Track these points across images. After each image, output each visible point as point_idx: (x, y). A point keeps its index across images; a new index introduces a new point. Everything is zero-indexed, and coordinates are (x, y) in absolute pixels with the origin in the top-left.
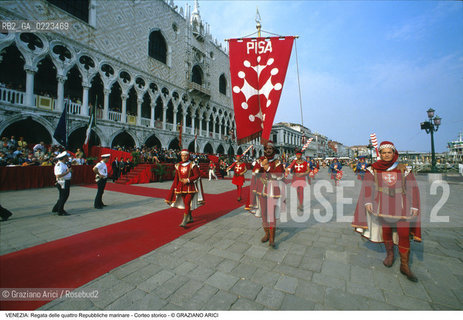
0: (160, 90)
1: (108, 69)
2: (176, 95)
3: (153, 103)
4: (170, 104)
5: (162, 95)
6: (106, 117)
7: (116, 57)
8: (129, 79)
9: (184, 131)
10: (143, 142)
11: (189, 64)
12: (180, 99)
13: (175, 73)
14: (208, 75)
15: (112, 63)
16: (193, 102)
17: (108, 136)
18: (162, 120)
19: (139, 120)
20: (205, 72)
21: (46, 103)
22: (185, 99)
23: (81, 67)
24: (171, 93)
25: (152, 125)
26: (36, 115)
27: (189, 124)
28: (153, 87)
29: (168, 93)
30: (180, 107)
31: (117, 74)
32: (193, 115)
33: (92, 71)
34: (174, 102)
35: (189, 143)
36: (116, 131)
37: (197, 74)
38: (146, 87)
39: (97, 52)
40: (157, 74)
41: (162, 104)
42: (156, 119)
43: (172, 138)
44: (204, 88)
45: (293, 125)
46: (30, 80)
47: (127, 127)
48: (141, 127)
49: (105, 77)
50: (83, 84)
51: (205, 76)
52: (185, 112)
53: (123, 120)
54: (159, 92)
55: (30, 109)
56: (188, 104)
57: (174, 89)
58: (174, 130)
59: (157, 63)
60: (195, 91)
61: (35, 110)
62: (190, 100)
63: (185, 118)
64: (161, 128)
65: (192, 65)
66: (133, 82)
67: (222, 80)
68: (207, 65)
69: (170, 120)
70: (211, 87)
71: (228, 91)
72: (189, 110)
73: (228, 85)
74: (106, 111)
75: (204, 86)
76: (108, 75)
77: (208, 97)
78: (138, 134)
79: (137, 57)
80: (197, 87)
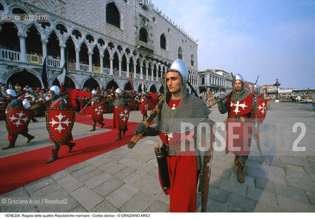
0: (116, 47)
1: (77, 33)
2: (128, 51)
3: (111, 57)
4: (124, 57)
5: (118, 51)
6: (78, 68)
7: (82, 24)
8: (93, 41)
9: (135, 77)
10: (105, 85)
11: (137, 27)
12: (131, 54)
13: (127, 35)
14: (151, 35)
15: (80, 29)
16: (141, 56)
17: (80, 82)
18: (118, 69)
19: (101, 70)
20: (149, 33)
21: (35, 59)
22: (135, 54)
23: (58, 32)
24: (124, 49)
25: (111, 73)
26: (29, 68)
27: (138, 71)
28: (111, 45)
29: (122, 49)
30: (131, 59)
31: (84, 36)
32: (141, 65)
33: (66, 35)
34: (126, 55)
35: (138, 85)
36: (86, 78)
37: (143, 35)
38: (106, 46)
39: (68, 21)
40: (113, 36)
41: (118, 58)
42: (114, 68)
43: (126, 82)
44: (148, 45)
45: (217, 71)
46: (22, 43)
47: (93, 75)
48: (103, 74)
49: (75, 39)
50: (60, 45)
51: (149, 36)
52: (135, 63)
53: (90, 70)
54: (115, 49)
55: (25, 64)
56: (137, 57)
57: (127, 46)
58: (128, 76)
59: (113, 27)
60: (142, 47)
61: (28, 65)
62: (138, 54)
63: (135, 67)
64: (118, 74)
65: (139, 28)
66: (96, 42)
67: (163, 39)
68: (151, 27)
69: (124, 69)
70: (154, 44)
71: (167, 47)
72: (138, 61)
73: (167, 42)
74: (78, 64)
75: (149, 43)
76: (77, 38)
77: (152, 51)
78: (101, 79)
79: (97, 23)
80: (143, 44)
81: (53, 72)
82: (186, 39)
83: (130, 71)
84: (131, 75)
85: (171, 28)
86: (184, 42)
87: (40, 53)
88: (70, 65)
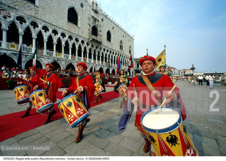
0: (74, 39)
1: (46, 29)
2: (83, 42)
3: (71, 46)
4: (80, 47)
5: (75, 42)
6: (45, 54)
7: (50, 22)
8: (57, 34)
9: (87, 61)
10: (65, 66)
11: (90, 25)
12: (85, 44)
13: (82, 30)
14: (100, 31)
15: (48, 25)
16: (92, 46)
18: (75, 55)
19: (63, 55)
20: (99, 29)
21: (13, 46)
22: (88, 44)
23: (31, 27)
24: (80, 41)
25: (70, 58)
26: (8, 53)
27: (90, 57)
28: (70, 38)
29: (78, 41)
30: (85, 48)
31: (50, 31)
32: (93, 52)
33: (37, 30)
34: (82, 45)
35: (90, 68)
36: (50, 61)
37: (95, 31)
38: (67, 38)
39: (40, 19)
40: (72, 31)
41: (75, 47)
42: (72, 54)
44: (98, 38)
47: (56, 59)
48: (64, 59)
49: (44, 33)
50: (33, 37)
51: (99, 32)
52: (88, 51)
53: (54, 55)
54: (74, 41)
55: (5, 50)
56: (90, 47)
57: (82, 39)
58: (82, 60)
59: (72, 25)
60: (93, 40)
61: (8, 50)
62: (90, 45)
63: (88, 54)
64: (75, 59)
65: (92, 26)
66: (59, 35)
67: (109, 34)
68: (100, 26)
69: (80, 55)
70: (102, 38)
71: (112, 40)
72: (90, 50)
73: (112, 36)
74: (45, 51)
75: (98, 37)
77: (100, 43)
78: (62, 62)
80: (94, 37)
81: (26, 56)
82: (126, 34)
83: (84, 57)
84: (85, 60)
85: (115, 26)
86: (124, 37)
87: (17, 42)
88: (39, 51)
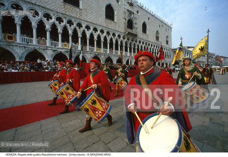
0: (111, 35)
1: (88, 28)
2: (119, 36)
3: (109, 41)
4: (117, 41)
5: (113, 37)
6: (88, 50)
7: (91, 21)
8: (97, 31)
9: (124, 54)
10: (104, 60)
11: (125, 19)
12: (122, 38)
13: (119, 25)
14: (136, 24)
15: (90, 24)
16: (128, 39)
17: (89, 58)
18: (113, 49)
19: (102, 50)
20: (134, 22)
21: (66, 45)
22: (124, 38)
24: (117, 35)
25: (108, 52)
26: (63, 51)
27: (126, 50)
28: (108, 33)
29: (115, 36)
30: (121, 42)
31: (92, 29)
32: (129, 46)
33: (82, 29)
34: (118, 40)
35: (126, 60)
36: (92, 55)
37: (130, 24)
38: (105, 34)
39: (83, 20)
40: (110, 27)
41: (112, 41)
42: (110, 49)
43: (118, 58)
44: (134, 31)
47: (97, 54)
48: (103, 53)
50: (79, 36)
51: (134, 25)
52: (124, 44)
53: (95, 50)
54: (111, 36)
56: (126, 40)
57: (118, 33)
58: (119, 54)
59: (110, 21)
60: (129, 33)
61: (62, 49)
62: (126, 38)
63: (124, 48)
64: (112, 53)
65: (127, 19)
66: (99, 32)
67: (144, 26)
68: (135, 18)
69: (117, 49)
70: (138, 30)
71: (147, 31)
72: (126, 43)
73: (148, 28)
74: (88, 47)
75: (134, 30)
76: (88, 30)
77: (136, 36)
78: (102, 56)
79: (100, 19)
80: (130, 31)
81: (75, 52)
82: (162, 24)
83: (121, 50)
84: (121, 53)
85: (150, 17)
86: (161, 26)
87: (68, 42)
88: (84, 48)
